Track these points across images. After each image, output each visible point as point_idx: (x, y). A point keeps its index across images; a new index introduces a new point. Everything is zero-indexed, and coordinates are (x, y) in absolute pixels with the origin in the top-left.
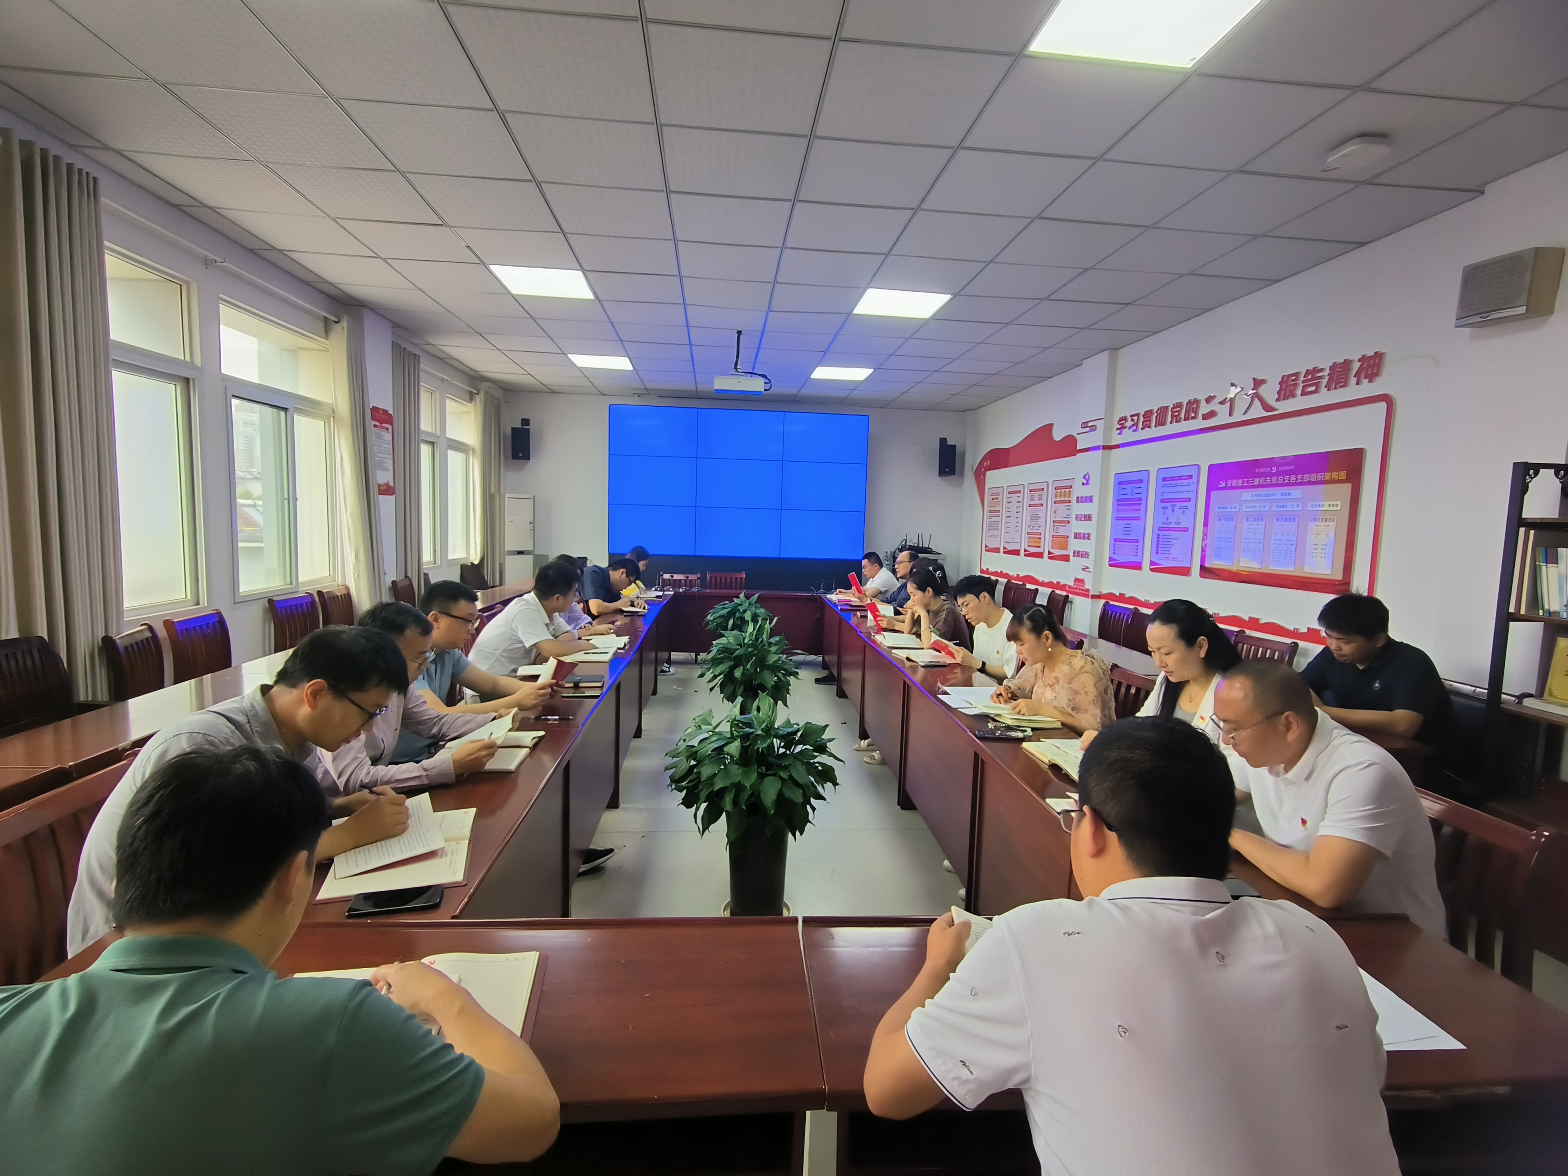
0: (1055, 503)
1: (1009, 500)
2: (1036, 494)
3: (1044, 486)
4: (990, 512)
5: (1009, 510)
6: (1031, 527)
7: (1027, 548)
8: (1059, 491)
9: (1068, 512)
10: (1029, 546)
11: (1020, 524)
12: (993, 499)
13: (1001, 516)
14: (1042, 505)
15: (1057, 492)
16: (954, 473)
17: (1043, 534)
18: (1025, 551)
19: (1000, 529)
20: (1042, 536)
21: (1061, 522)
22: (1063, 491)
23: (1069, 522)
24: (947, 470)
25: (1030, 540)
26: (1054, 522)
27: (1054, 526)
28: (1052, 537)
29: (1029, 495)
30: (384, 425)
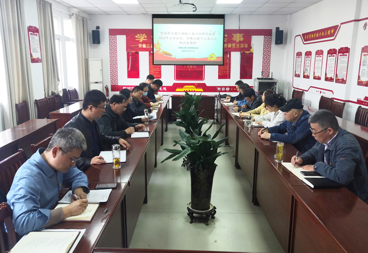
16: (282, 43)
24: (279, 42)
30: (35, 33)
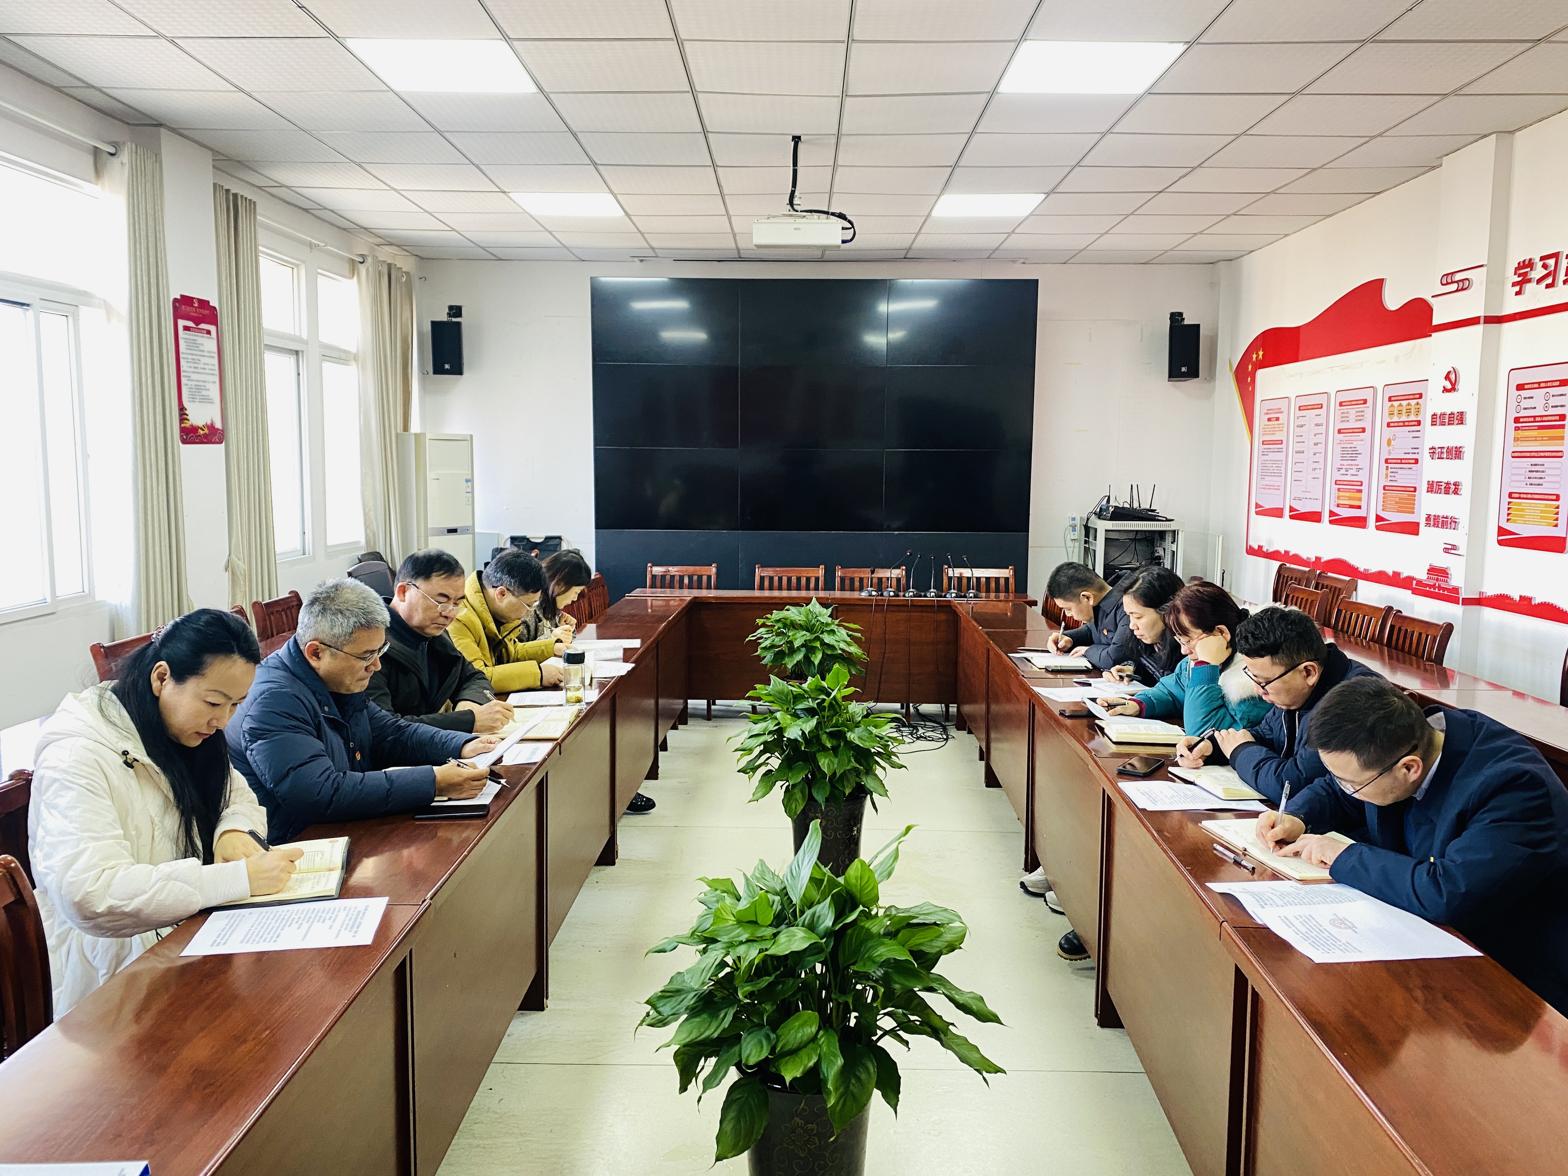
0: (1389, 425)
1: (1301, 421)
2: (1352, 411)
3: (1367, 395)
4: (1264, 443)
5: (1299, 439)
6: (1343, 471)
7: (1336, 510)
8: (1396, 404)
9: (1415, 443)
10: (1338, 506)
11: (1321, 465)
12: (1269, 420)
13: (1284, 450)
14: (1363, 430)
15: (1392, 406)
16: (1196, 375)
17: (1365, 484)
18: (1332, 513)
19: (1283, 475)
20: (1364, 488)
21: (1401, 461)
22: (1405, 403)
23: (1416, 461)
24: (1184, 369)
25: (1341, 494)
26: (1386, 461)
27: (1387, 467)
28: (1384, 489)
29: (1338, 413)
30: (203, 326)
